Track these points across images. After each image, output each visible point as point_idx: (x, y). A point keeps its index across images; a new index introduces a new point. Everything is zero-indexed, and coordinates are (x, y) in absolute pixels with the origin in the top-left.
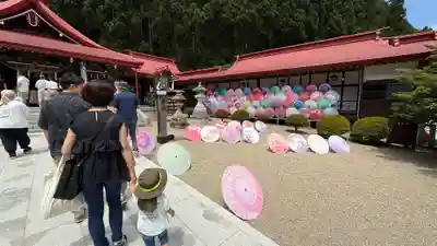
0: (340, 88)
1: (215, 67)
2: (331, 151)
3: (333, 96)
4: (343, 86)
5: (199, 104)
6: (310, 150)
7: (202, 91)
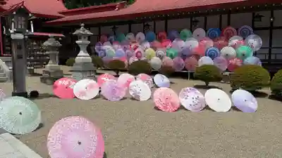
0: (268, 31)
1: (112, 4)
2: (234, 108)
3: (254, 42)
4: (271, 28)
5: (82, 53)
6: (207, 107)
7: (85, 36)
